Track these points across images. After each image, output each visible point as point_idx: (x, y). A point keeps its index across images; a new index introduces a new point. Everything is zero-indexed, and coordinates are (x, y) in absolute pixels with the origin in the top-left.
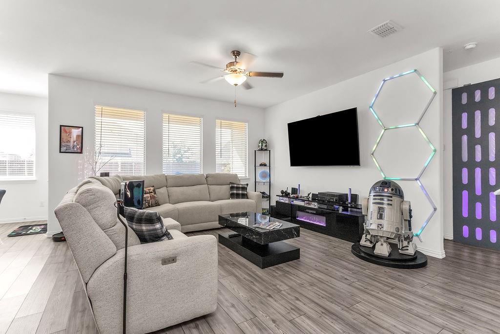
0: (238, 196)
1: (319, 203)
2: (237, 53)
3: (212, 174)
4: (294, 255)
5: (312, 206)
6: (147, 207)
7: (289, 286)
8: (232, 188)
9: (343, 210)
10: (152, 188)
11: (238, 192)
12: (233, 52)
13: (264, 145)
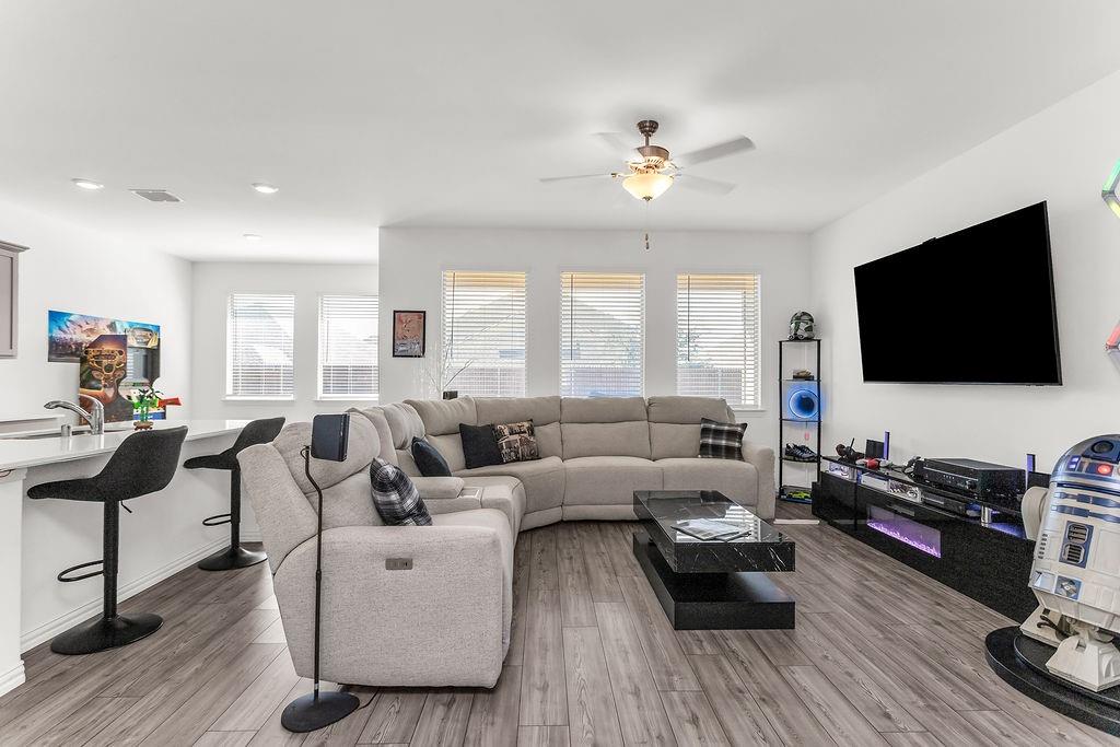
0: (716, 451)
1: (925, 491)
2: (648, 127)
3: (660, 399)
4: (781, 616)
5: (909, 497)
6: (514, 461)
7: (702, 685)
8: (705, 432)
9: (995, 519)
10: (526, 425)
11: (718, 442)
12: (641, 126)
13: (803, 326)
